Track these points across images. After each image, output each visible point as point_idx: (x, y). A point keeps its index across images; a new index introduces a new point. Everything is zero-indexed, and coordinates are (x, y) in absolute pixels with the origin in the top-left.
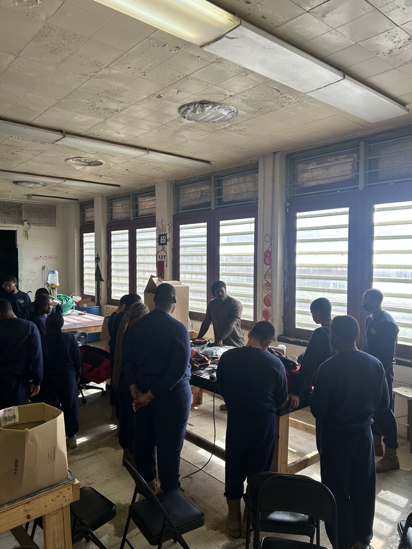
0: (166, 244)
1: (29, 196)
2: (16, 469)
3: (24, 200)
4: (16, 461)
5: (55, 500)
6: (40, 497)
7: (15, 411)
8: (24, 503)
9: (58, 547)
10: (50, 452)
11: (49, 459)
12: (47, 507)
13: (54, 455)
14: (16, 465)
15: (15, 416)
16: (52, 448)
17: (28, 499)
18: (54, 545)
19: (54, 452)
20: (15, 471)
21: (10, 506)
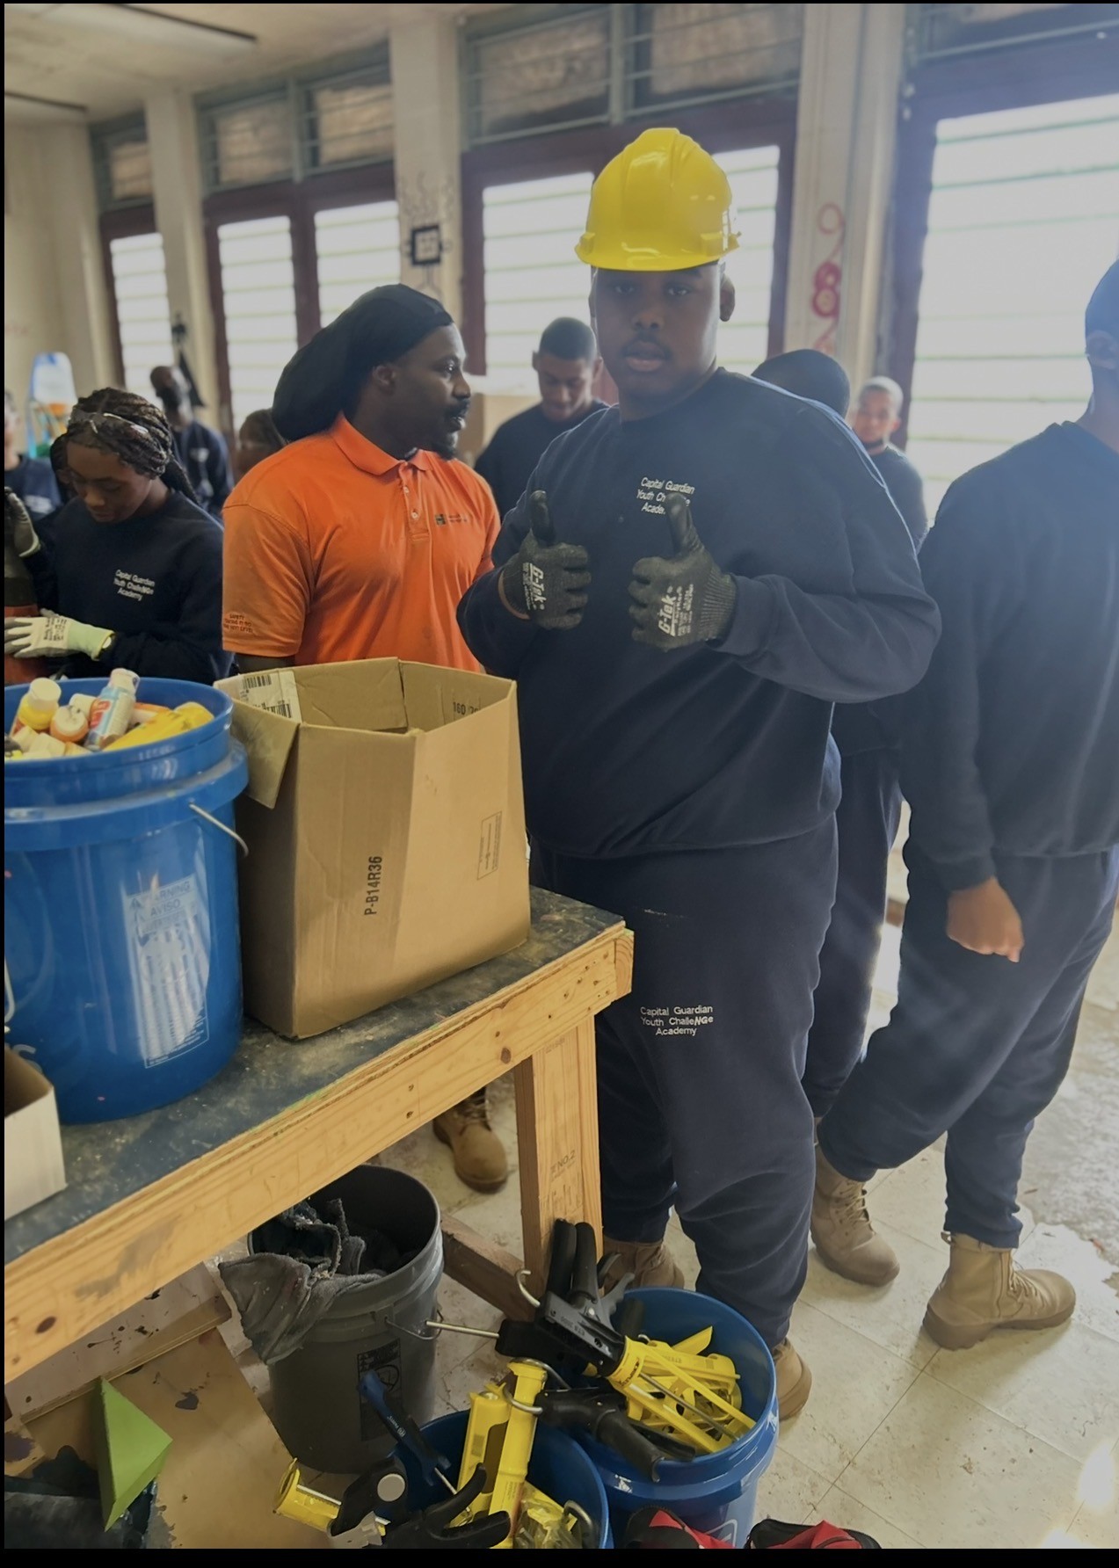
0: (436, 261)
2: (372, 895)
4: (374, 864)
5: (573, 995)
6: (534, 985)
7: (284, 689)
8: (493, 1008)
9: (565, 1151)
10: (486, 836)
11: (480, 861)
12: (553, 1018)
13: (497, 847)
14: (374, 878)
15: (288, 705)
16: (493, 821)
17: (504, 992)
18: (556, 1145)
19: (498, 836)
20: (367, 901)
21: (455, 1017)
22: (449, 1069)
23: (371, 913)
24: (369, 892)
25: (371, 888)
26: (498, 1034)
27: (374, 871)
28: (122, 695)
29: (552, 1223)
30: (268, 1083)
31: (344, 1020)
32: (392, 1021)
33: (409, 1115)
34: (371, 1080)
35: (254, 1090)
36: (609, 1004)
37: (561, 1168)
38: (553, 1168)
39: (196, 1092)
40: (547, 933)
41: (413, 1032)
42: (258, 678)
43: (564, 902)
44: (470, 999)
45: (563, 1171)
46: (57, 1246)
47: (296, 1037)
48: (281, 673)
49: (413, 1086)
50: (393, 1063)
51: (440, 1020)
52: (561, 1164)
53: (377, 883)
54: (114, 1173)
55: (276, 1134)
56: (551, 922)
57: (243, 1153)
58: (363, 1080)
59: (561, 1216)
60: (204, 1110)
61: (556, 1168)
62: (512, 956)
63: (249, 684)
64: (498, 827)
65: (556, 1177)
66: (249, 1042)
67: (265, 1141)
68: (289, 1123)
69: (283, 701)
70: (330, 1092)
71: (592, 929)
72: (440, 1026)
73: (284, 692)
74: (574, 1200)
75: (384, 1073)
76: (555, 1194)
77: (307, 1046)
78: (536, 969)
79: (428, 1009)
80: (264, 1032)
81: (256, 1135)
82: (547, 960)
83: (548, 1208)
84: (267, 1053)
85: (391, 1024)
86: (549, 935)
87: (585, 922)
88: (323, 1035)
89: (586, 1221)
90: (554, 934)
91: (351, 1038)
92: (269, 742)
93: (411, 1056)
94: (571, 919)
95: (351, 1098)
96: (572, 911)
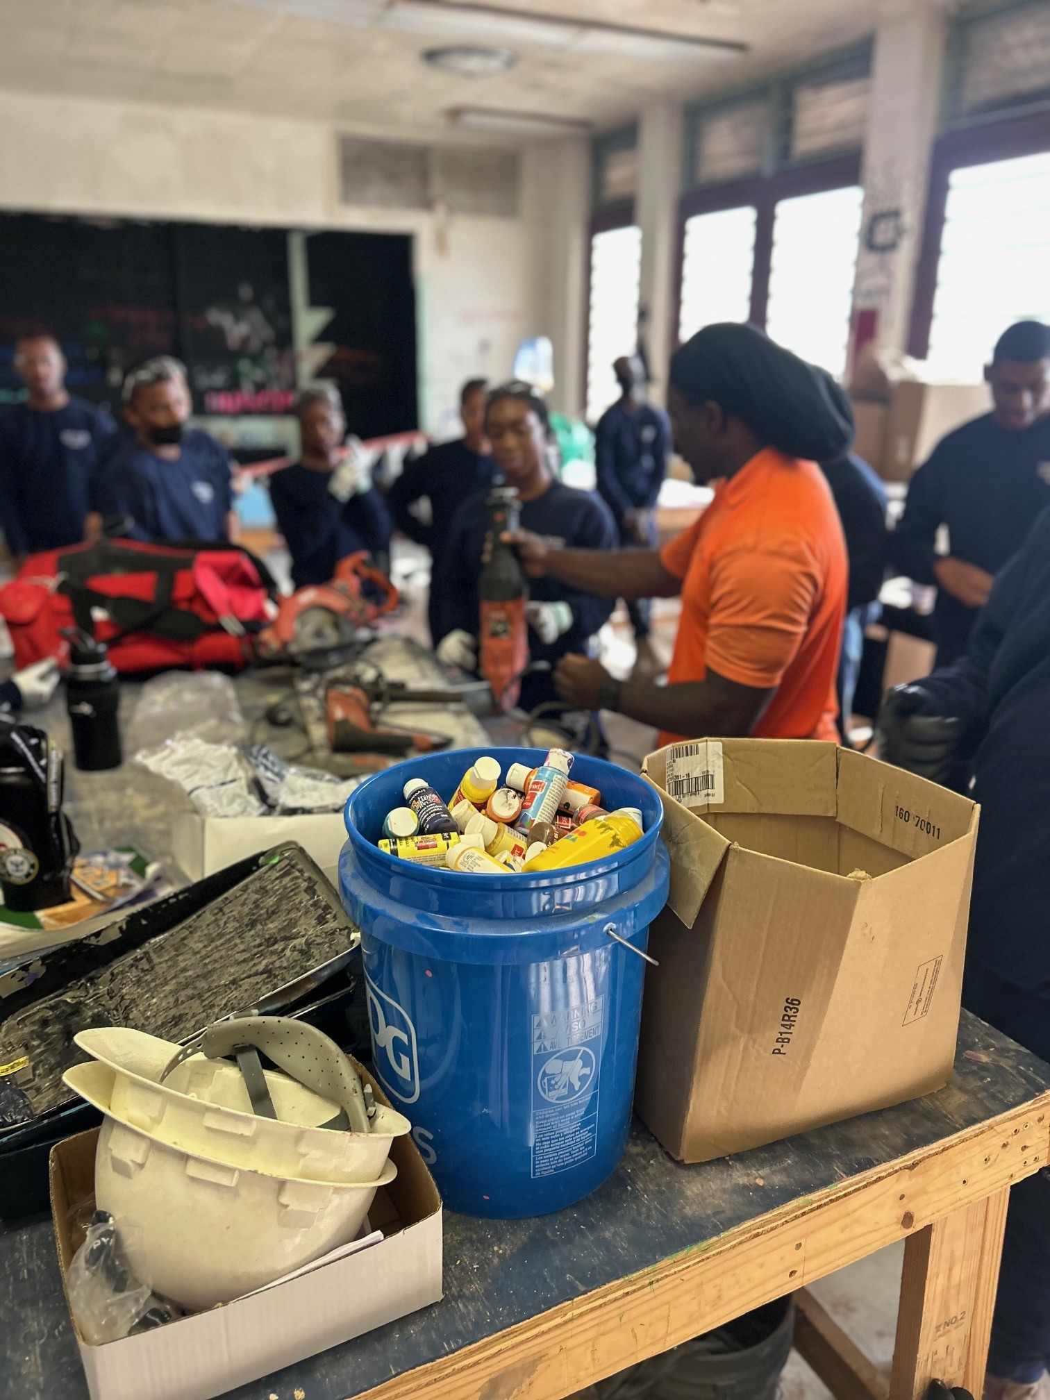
0: (894, 246)
1: (455, 114)
2: (784, 1036)
3: (435, 133)
4: (791, 1006)
5: (995, 1160)
6: (952, 1146)
7: (711, 759)
8: (901, 1169)
9: (954, 1311)
10: (920, 981)
11: (910, 1007)
12: (969, 1183)
13: (930, 993)
14: (789, 1020)
15: (712, 776)
16: (931, 966)
17: (917, 1154)
18: (945, 1306)
19: (934, 982)
20: (777, 1041)
21: (857, 1177)
22: (843, 1231)
23: (780, 1053)
24: (781, 1033)
25: (783, 1030)
26: (902, 1197)
27: (790, 1013)
28: (556, 777)
29: (927, 1382)
30: (649, 1216)
31: (733, 1151)
32: (786, 1164)
33: (792, 1273)
34: (757, 1235)
35: (634, 1222)
36: (1037, 1171)
37: (947, 1328)
38: (938, 1328)
39: (576, 1206)
40: (971, 1078)
41: (809, 1189)
42: (687, 747)
43: (991, 1036)
44: (877, 1156)
45: (949, 1331)
46: (426, 1372)
47: (683, 1161)
48: (709, 743)
49: (800, 1245)
50: (783, 1220)
51: (840, 1179)
52: (947, 1324)
53: (791, 1025)
54: (488, 1294)
55: (651, 1283)
56: (976, 1062)
57: (616, 1300)
58: (748, 1235)
59: (937, 1375)
60: (583, 1235)
61: (942, 1328)
62: (927, 1103)
63: (677, 754)
64: (937, 971)
65: (939, 1337)
66: (635, 1150)
67: (640, 1289)
68: (667, 1273)
69: (708, 771)
70: (712, 1245)
71: (1028, 1086)
72: (839, 1186)
73: (710, 763)
74: (956, 1362)
75: (772, 1229)
76: (936, 1354)
77: (692, 1173)
78: (957, 1130)
79: (828, 1158)
80: (650, 1141)
81: (631, 1283)
82: (971, 1121)
83: (926, 1366)
84: (651, 1171)
85: (785, 1169)
86: (974, 1083)
87: (1020, 1073)
88: (710, 1163)
89: (965, 1388)
90: (980, 1084)
91: (740, 1176)
92: (695, 853)
93: (804, 1214)
94: (1001, 1064)
95: (734, 1252)
96: (1003, 1052)
